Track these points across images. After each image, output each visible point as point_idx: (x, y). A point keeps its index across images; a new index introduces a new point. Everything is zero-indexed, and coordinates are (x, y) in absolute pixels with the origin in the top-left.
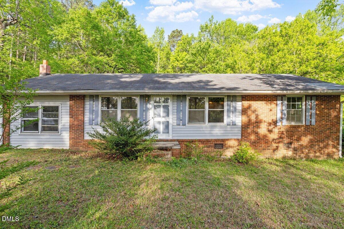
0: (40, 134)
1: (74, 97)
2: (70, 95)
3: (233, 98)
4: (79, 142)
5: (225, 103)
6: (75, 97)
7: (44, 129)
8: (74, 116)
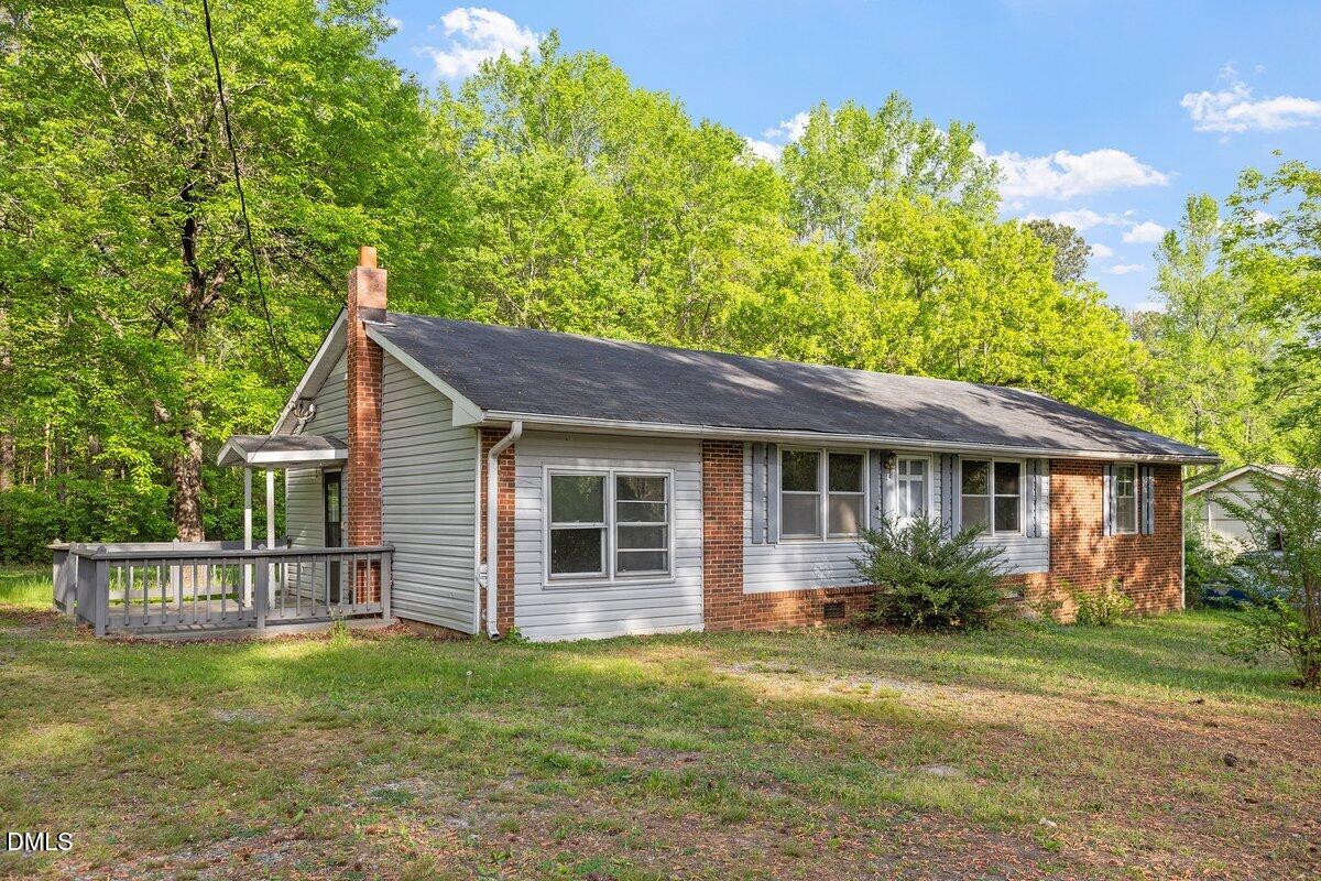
0: (612, 581)
1: (718, 446)
2: (705, 440)
3: (1035, 465)
4: (731, 604)
5: (1023, 478)
6: (720, 446)
7: (625, 564)
8: (718, 514)
